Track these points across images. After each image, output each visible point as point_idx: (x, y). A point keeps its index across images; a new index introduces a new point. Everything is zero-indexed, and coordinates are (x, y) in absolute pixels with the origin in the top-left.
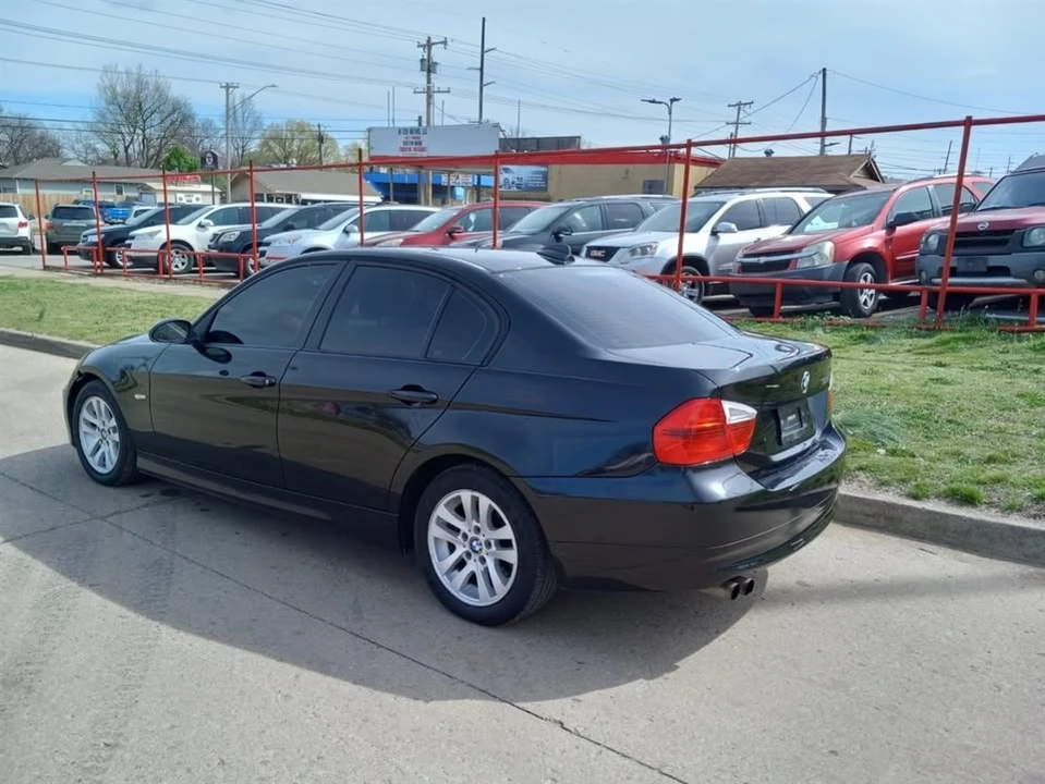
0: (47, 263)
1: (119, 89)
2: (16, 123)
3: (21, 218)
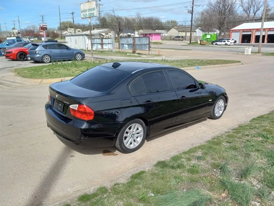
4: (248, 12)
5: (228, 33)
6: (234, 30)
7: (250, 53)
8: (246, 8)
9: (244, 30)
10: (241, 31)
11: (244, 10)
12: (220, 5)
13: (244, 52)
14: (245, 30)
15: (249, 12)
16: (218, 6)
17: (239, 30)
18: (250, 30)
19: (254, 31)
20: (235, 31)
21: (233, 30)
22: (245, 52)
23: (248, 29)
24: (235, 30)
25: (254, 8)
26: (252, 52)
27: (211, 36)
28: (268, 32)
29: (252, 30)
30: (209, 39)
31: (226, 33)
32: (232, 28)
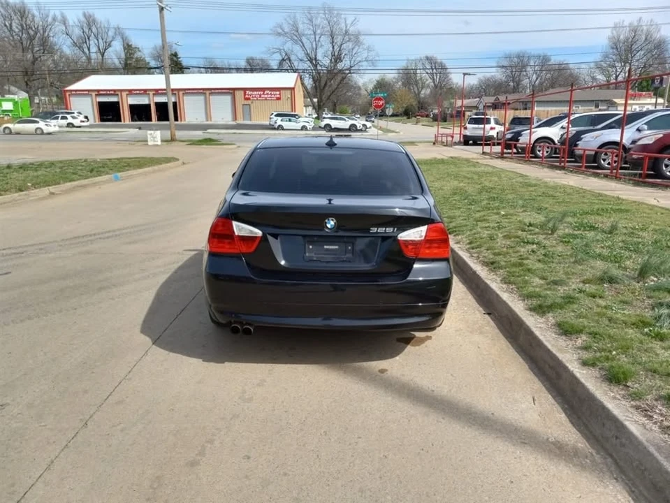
0: (485, 150)
1: (622, 37)
2: (557, 67)
3: (493, 124)
4: (86, 50)
5: (47, 99)
6: (74, 91)
7: (159, 143)
8: (78, 40)
9: (98, 91)
10: (94, 94)
11: (75, 44)
12: (11, 25)
13: (147, 141)
14: (102, 92)
15: (89, 50)
16: (5, 25)
17: (89, 91)
18: (115, 92)
19: (124, 94)
20: (78, 92)
21: (71, 91)
22: (149, 140)
23: (110, 90)
24: (76, 91)
25: (96, 42)
26: (162, 141)
27: (14, 105)
28: (155, 98)
29: (119, 93)
30: (11, 111)
31: (43, 98)
32: (67, 87)
